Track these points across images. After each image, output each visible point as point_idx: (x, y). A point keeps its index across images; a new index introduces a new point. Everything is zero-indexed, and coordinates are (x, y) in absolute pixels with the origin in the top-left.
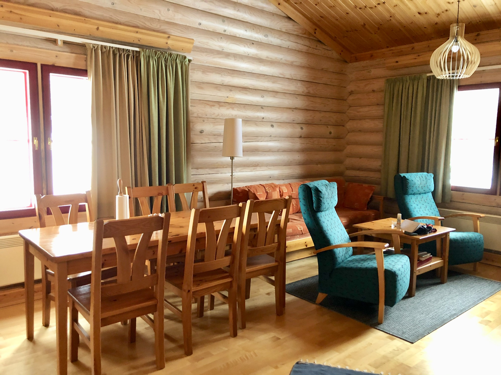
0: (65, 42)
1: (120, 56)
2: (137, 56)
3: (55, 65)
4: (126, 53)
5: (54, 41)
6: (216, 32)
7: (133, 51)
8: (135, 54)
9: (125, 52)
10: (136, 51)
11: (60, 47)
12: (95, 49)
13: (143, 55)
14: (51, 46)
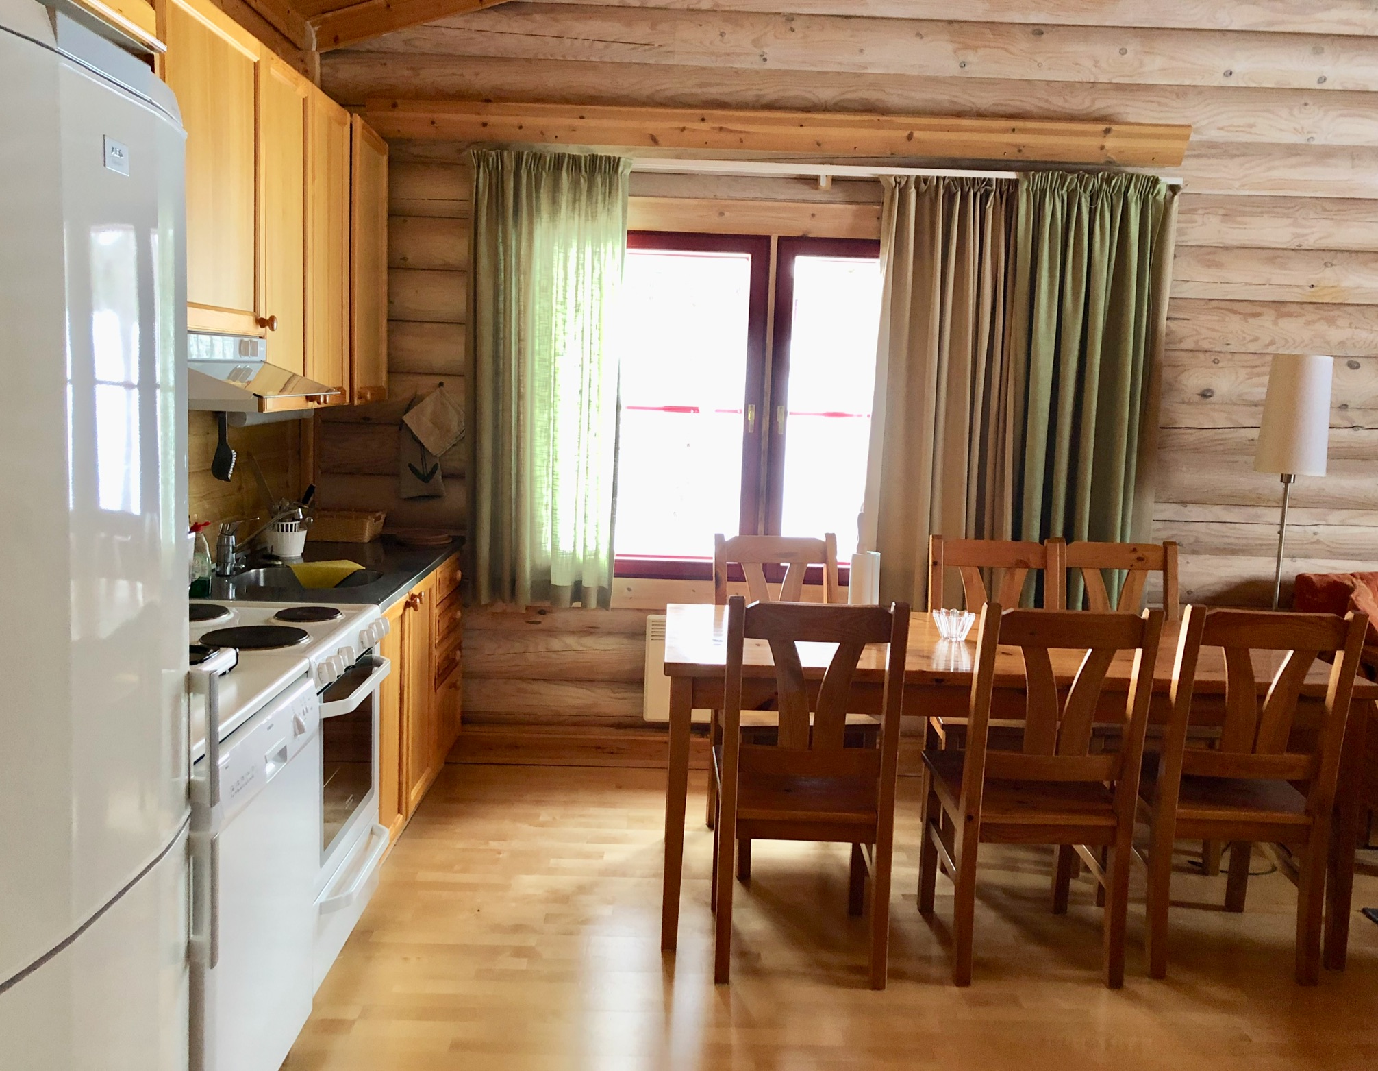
0: (836, 180)
1: (964, 198)
2: (1009, 192)
3: (810, 236)
4: (979, 190)
5: (813, 181)
6: (1292, 87)
7: (1000, 182)
8: (1004, 189)
9: (976, 187)
10: (1010, 181)
11: (826, 192)
12: (902, 187)
13: (1028, 190)
14: (806, 193)
